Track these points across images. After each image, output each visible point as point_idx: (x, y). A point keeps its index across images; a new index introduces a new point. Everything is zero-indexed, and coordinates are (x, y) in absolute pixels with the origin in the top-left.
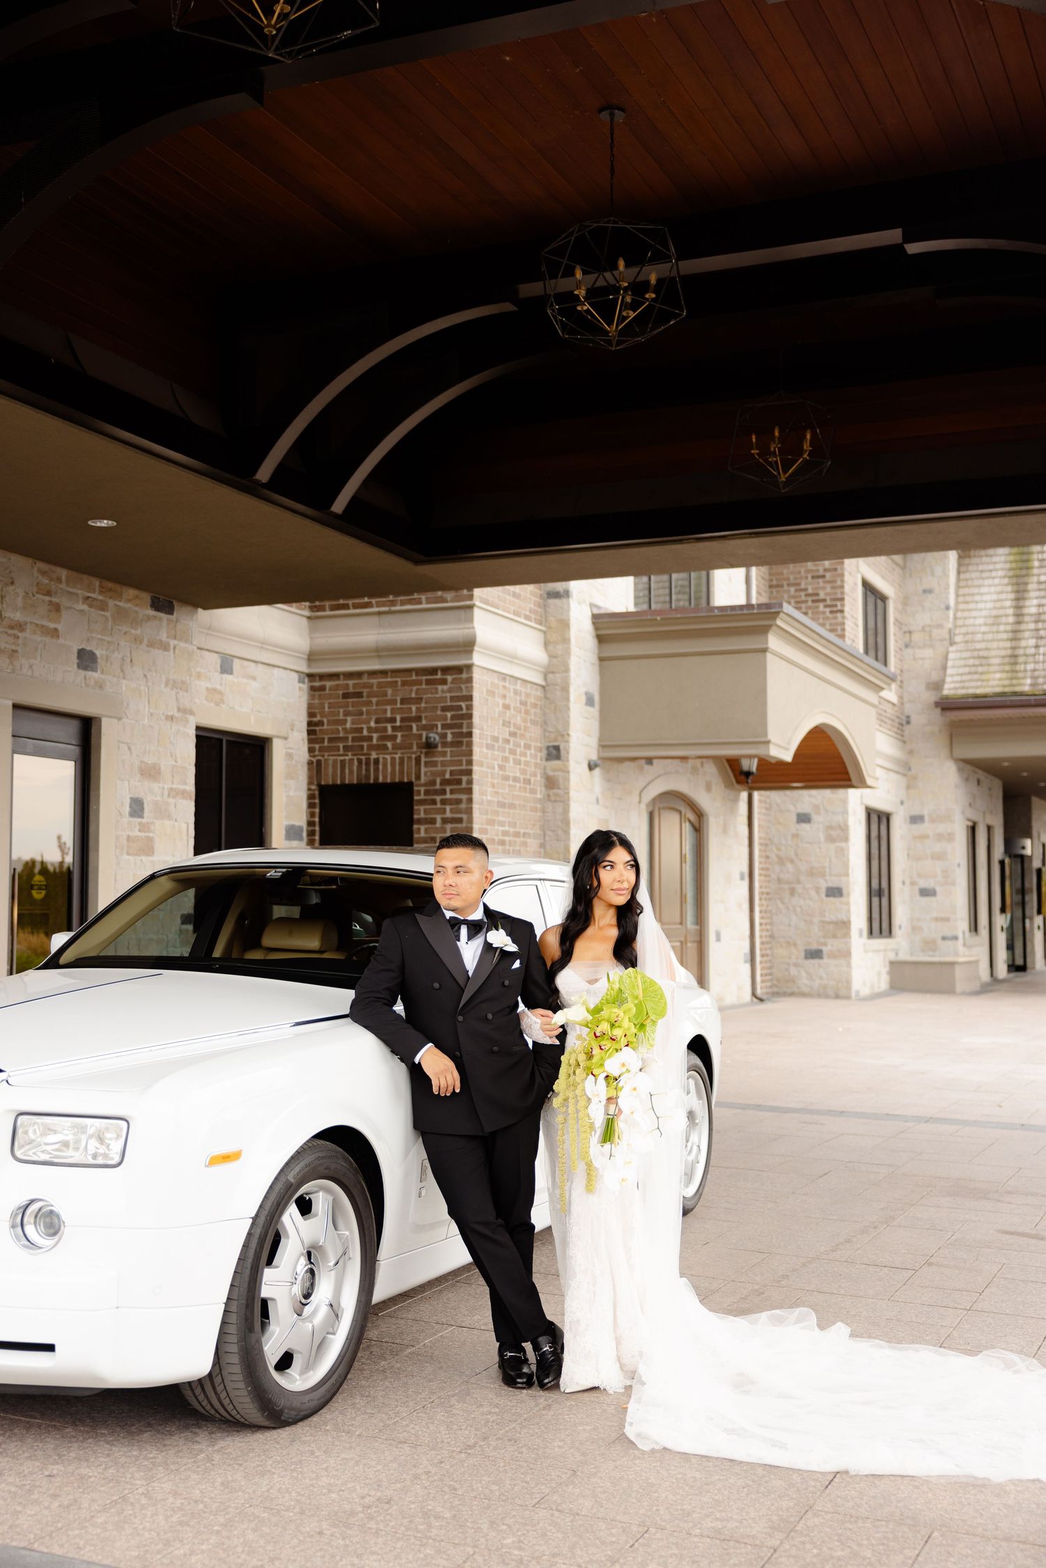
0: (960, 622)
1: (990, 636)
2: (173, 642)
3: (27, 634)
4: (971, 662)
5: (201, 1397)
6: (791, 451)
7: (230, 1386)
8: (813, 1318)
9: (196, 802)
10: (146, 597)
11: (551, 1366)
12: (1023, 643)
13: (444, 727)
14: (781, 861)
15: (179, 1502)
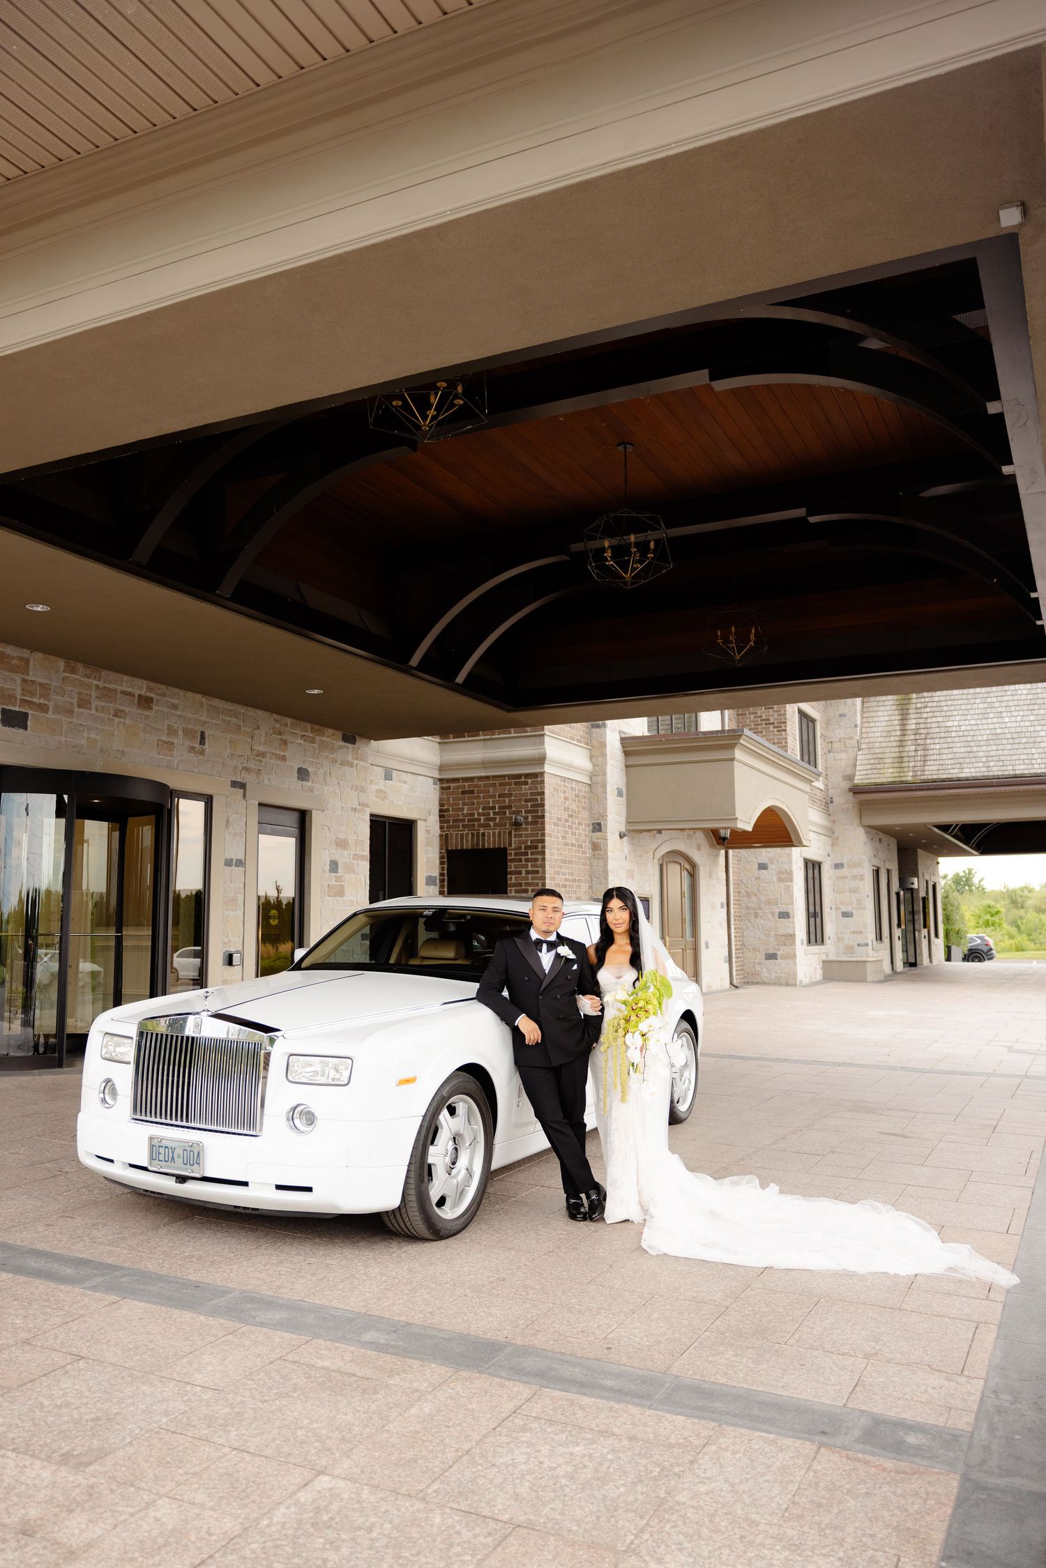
0: (864, 736)
1: (885, 745)
2: (355, 762)
3: (267, 759)
4: (872, 761)
5: (394, 1221)
6: (742, 640)
7: (411, 1214)
8: (757, 1181)
9: (370, 862)
10: (339, 734)
11: (596, 1208)
12: (907, 749)
13: (526, 812)
14: (748, 895)
15: (384, 1278)
